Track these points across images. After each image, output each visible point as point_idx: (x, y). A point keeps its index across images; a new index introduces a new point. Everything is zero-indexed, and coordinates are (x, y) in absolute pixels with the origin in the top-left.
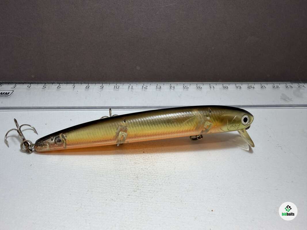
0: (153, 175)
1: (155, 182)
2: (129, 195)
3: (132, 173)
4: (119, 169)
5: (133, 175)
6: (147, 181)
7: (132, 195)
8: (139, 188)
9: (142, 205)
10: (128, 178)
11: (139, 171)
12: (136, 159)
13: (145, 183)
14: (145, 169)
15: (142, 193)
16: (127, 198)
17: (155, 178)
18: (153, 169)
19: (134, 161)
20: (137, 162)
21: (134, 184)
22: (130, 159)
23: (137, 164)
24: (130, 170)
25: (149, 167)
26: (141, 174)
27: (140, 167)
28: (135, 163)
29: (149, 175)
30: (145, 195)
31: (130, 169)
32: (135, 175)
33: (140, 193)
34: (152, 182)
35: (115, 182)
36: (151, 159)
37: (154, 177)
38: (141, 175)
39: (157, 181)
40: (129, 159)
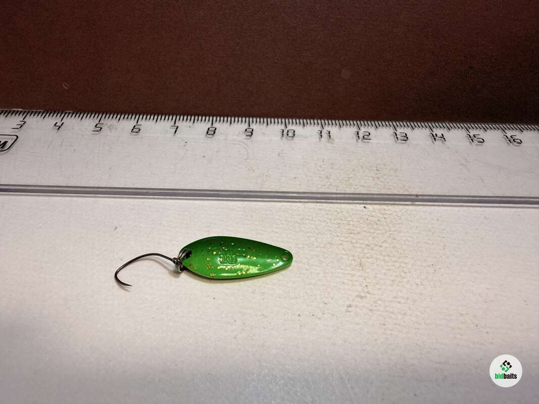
0: (396, 261)
1: (404, 278)
2: (350, 306)
3: (347, 254)
4: (314, 244)
5: (351, 258)
6: (385, 274)
7: (356, 306)
8: (369, 290)
9: (385, 330)
10: (339, 266)
11: (362, 251)
12: (351, 223)
13: (382, 279)
14: (376, 245)
15: (379, 302)
16: (347, 313)
17: (403, 268)
18: (394, 247)
19: (347, 227)
20: (354, 228)
21: (357, 281)
22: (337, 221)
23: (355, 234)
24: (341, 247)
25: (383, 242)
26: (368, 258)
27: (362, 242)
28: (349, 232)
29: (388, 262)
30: (386, 307)
31: (341, 244)
32: (355, 260)
33: (375, 302)
34: (396, 276)
35: (311, 273)
36: (385, 224)
37: (398, 265)
38: (370, 260)
39: (408, 274)
40: (335, 222)
